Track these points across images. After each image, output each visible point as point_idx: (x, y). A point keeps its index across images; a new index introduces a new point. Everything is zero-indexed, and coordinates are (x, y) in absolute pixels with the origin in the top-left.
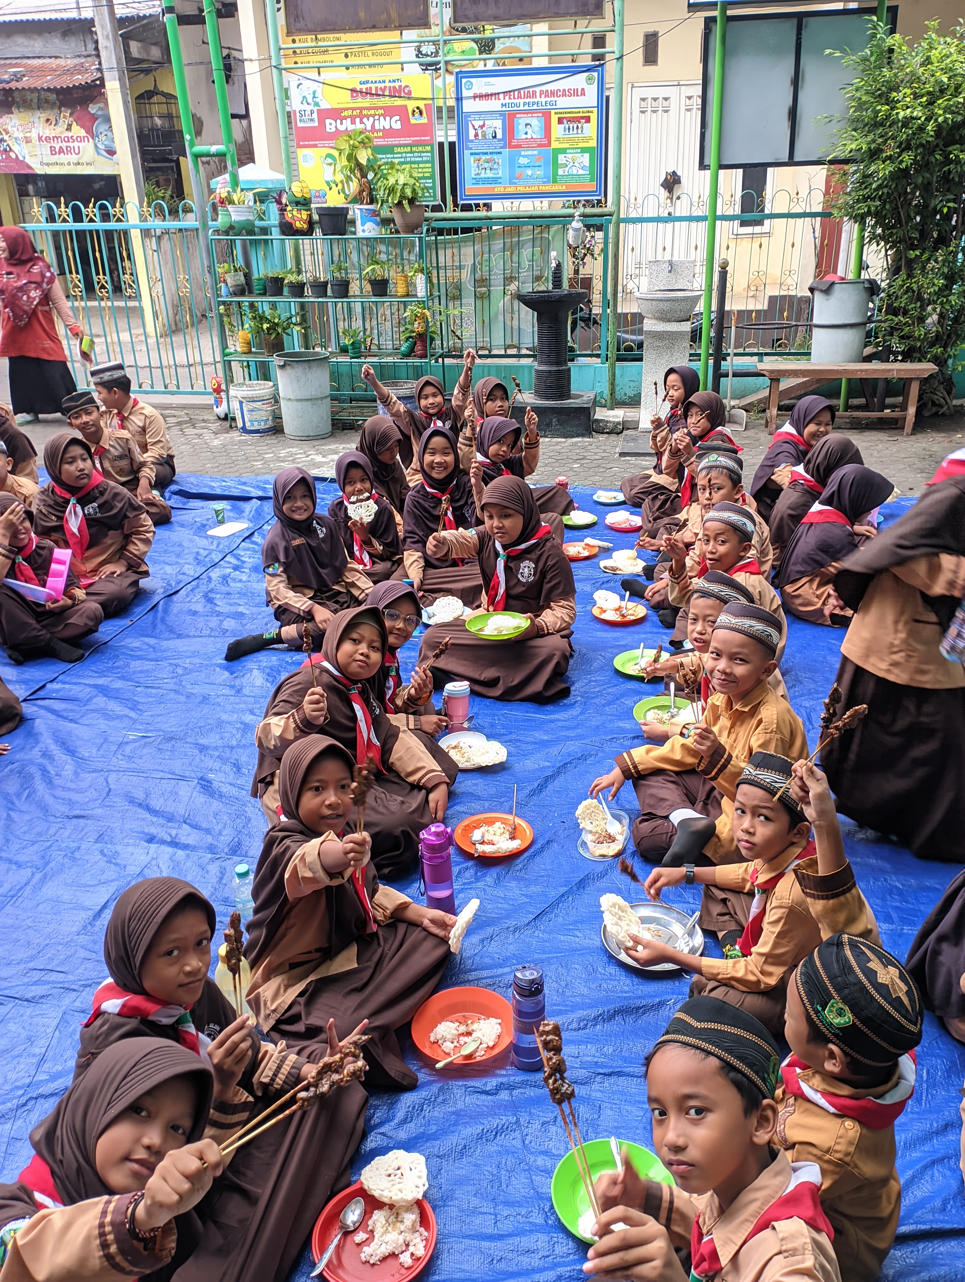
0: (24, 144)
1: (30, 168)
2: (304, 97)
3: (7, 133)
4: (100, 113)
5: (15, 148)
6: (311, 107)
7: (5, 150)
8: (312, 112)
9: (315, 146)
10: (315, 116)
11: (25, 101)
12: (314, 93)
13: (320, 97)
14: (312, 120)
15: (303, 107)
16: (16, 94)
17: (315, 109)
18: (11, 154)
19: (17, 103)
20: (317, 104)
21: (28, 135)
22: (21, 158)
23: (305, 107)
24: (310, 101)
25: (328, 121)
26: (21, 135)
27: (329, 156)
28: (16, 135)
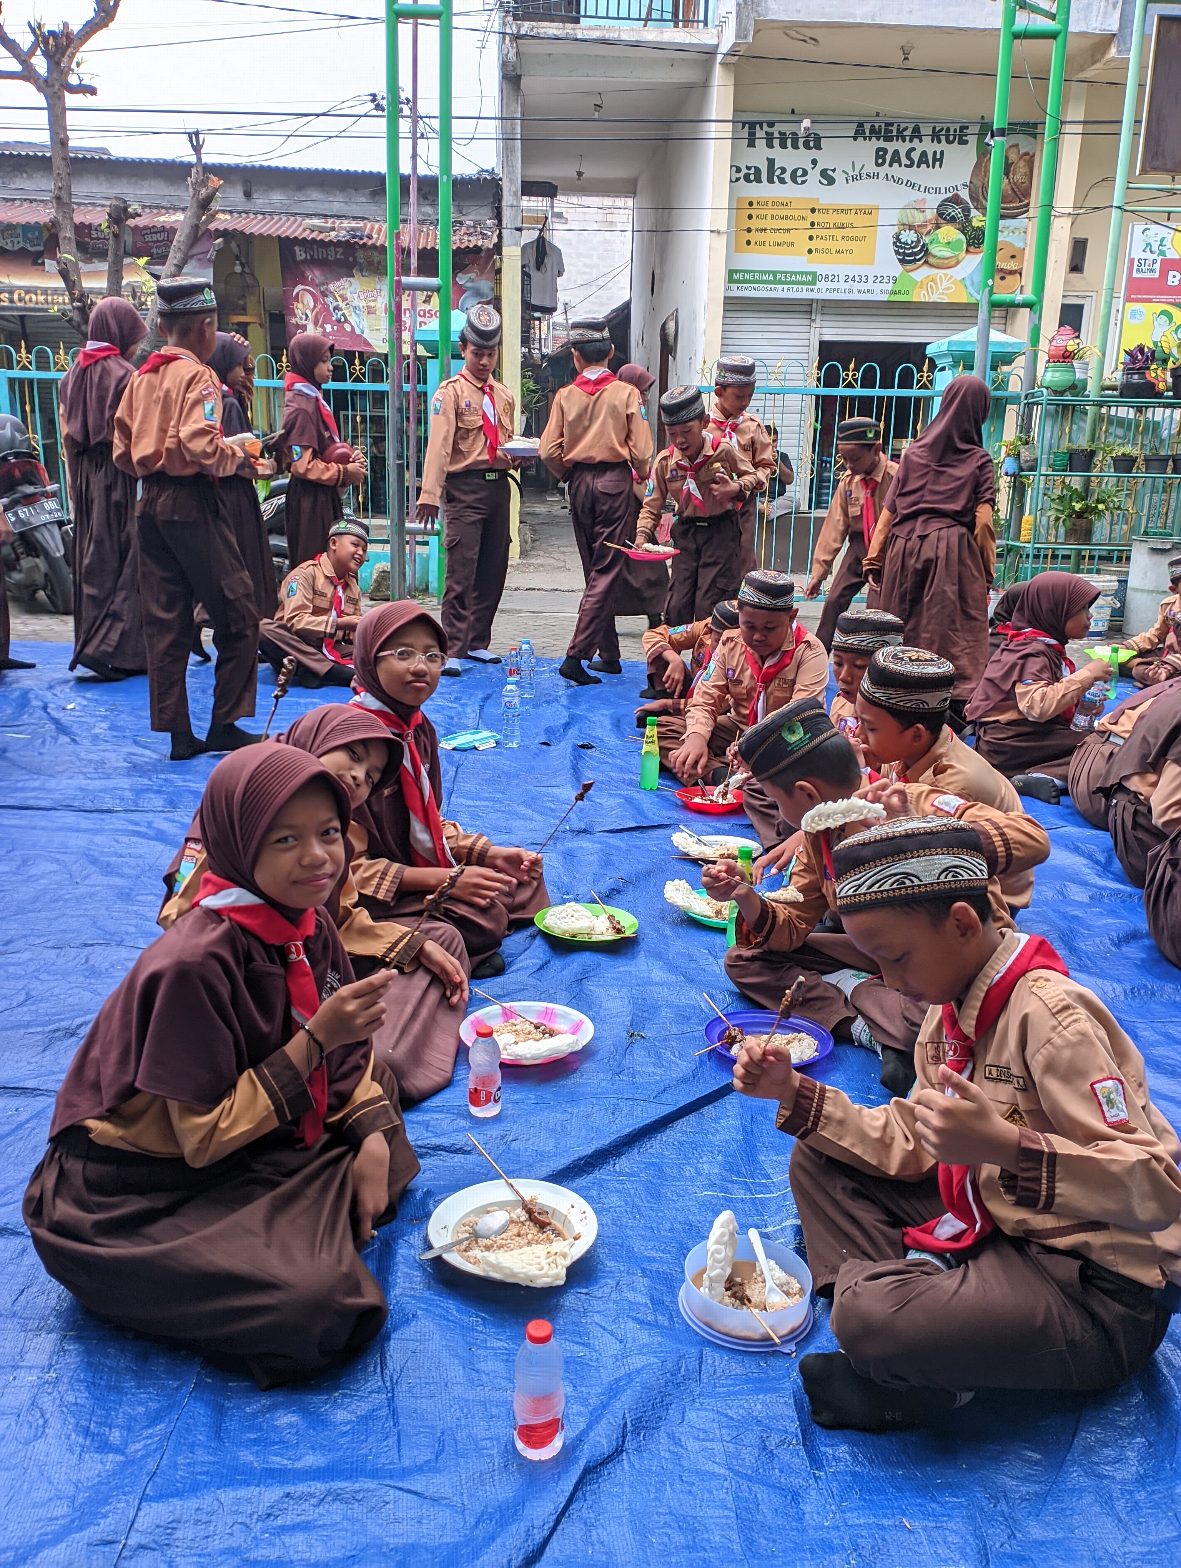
0: (364, 316)
1: (368, 344)
2: (1149, 244)
3: (344, 299)
4: (469, 285)
5: (353, 319)
6: (1155, 256)
7: (339, 321)
8: (1154, 261)
9: (1150, 301)
10: (1157, 266)
11: (370, 263)
12: (1162, 240)
13: (1169, 245)
14: (1152, 271)
15: (1144, 256)
16: (360, 254)
17: (1159, 259)
18: (346, 326)
19: (360, 265)
20: (1162, 253)
21: (372, 304)
22: (358, 332)
23: (1148, 255)
24: (1155, 248)
25: (1171, 273)
26: (363, 304)
27: (1164, 312)
28: (356, 303)
